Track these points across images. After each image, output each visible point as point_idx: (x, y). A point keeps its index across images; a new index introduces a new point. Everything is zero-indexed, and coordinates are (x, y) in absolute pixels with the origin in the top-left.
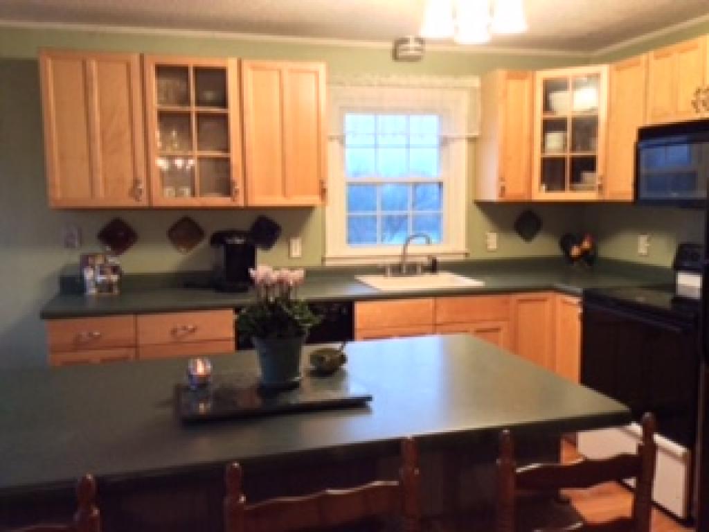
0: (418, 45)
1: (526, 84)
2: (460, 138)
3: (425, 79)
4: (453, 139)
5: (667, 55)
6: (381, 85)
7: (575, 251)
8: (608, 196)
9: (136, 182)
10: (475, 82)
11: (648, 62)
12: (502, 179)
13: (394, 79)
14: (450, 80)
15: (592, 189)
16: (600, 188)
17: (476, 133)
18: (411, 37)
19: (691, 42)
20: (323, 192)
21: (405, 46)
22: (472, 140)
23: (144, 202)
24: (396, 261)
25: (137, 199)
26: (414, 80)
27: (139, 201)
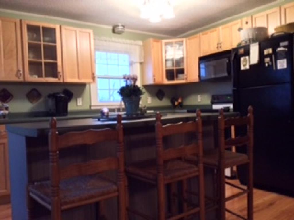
0: (122, 27)
1: (159, 44)
2: (137, 63)
3: (124, 40)
4: (135, 63)
5: (206, 34)
6: (109, 41)
7: (176, 103)
8: (189, 81)
9: (18, 71)
10: (141, 43)
11: (200, 36)
12: (154, 76)
13: (114, 39)
14: (132, 42)
15: (183, 79)
16: (186, 79)
17: (143, 61)
18: (120, 24)
19: (214, 29)
20: (93, 78)
21: (117, 28)
22: (141, 64)
23: (21, 80)
24: (117, 107)
25: (19, 78)
26: (121, 40)
27: (20, 78)
